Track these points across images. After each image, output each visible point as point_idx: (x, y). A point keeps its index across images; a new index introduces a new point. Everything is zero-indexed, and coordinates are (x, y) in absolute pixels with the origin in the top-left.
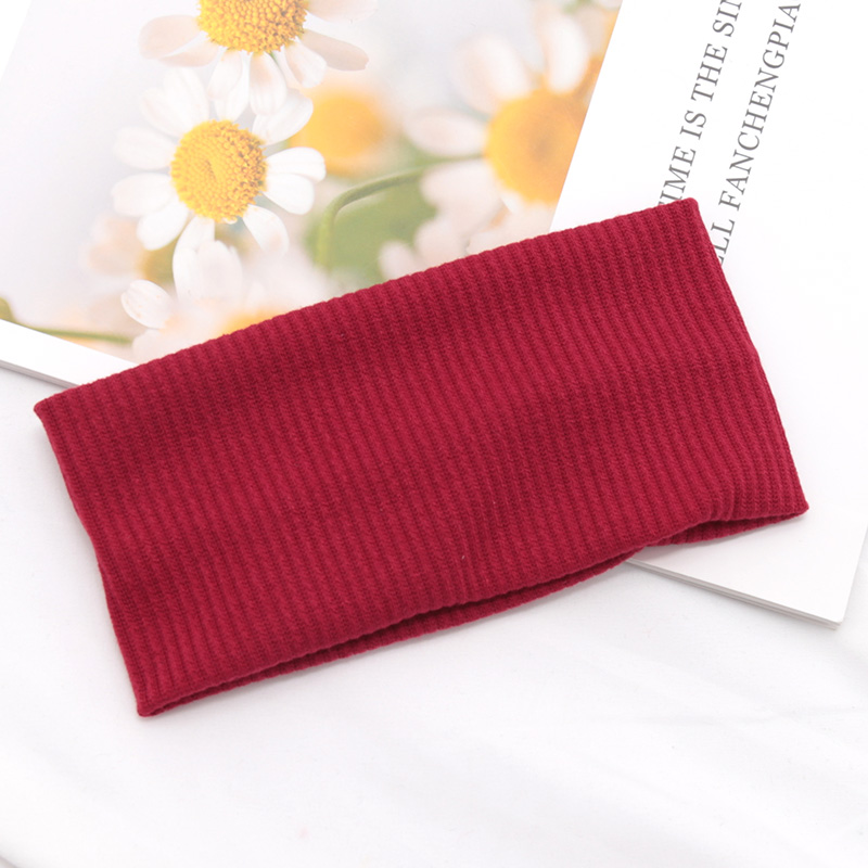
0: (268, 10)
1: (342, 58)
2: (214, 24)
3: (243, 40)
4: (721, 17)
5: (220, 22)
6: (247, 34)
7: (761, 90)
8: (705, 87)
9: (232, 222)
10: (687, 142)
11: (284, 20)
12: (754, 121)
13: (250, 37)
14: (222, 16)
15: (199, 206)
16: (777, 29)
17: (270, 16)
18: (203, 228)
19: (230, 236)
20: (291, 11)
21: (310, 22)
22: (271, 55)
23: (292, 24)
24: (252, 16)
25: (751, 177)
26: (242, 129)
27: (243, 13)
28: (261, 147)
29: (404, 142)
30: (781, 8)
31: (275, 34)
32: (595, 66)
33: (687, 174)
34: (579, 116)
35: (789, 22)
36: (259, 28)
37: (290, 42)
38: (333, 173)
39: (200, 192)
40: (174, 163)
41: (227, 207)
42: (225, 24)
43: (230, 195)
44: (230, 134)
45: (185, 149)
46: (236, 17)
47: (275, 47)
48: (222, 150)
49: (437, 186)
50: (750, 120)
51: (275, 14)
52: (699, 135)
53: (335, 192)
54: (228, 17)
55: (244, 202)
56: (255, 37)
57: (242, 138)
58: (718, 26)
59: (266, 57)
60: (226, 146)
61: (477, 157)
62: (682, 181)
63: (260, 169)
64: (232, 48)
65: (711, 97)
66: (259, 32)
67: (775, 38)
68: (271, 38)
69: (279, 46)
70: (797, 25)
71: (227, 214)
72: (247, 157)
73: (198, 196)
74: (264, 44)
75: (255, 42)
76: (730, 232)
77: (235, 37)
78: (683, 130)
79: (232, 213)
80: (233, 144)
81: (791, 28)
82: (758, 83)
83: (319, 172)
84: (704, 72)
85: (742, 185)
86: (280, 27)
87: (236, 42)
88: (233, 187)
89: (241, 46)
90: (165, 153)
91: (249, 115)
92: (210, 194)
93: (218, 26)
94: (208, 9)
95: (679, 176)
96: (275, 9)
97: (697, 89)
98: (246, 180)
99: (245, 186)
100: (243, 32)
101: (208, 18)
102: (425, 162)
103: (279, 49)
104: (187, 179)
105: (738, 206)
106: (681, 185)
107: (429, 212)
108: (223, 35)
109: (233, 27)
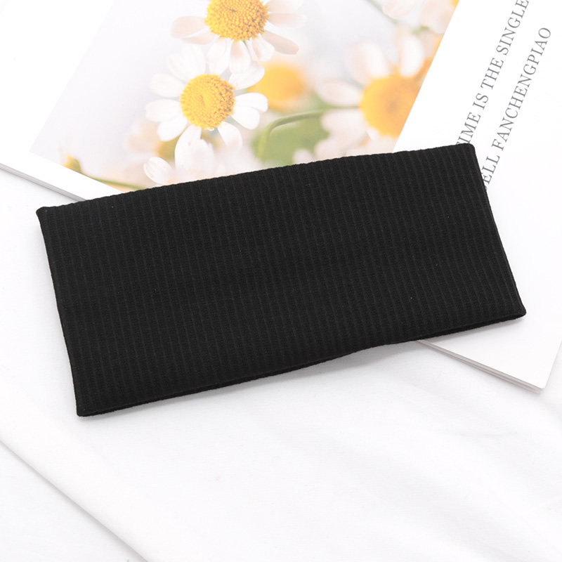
0: (245, 18)
1: (284, 47)
2: (214, 23)
3: (229, 32)
4: (501, 44)
5: (217, 22)
6: (232, 30)
7: (521, 86)
8: (489, 81)
9: (211, 130)
10: (476, 111)
11: (253, 24)
12: (516, 102)
13: (233, 32)
14: (219, 19)
15: (194, 119)
16: (533, 53)
17: (246, 21)
18: (195, 132)
19: (210, 137)
20: (258, 19)
21: (268, 26)
22: (244, 42)
23: (258, 27)
24: (235, 20)
25: (511, 133)
26: (223, 80)
27: (231, 18)
28: (232, 91)
29: (314, 95)
30: (536, 42)
31: (248, 31)
32: (427, 64)
33: (475, 128)
34: (416, 90)
35: (541, 51)
36: (239, 27)
37: (255, 36)
38: (272, 108)
39: (195, 112)
40: (183, 95)
41: (210, 121)
42: (220, 23)
43: (212, 115)
44: (216, 82)
45: (190, 88)
46: (227, 20)
47: (247, 38)
48: (210, 91)
49: (330, 121)
50: (513, 101)
51: (249, 20)
52: (483, 107)
53: (272, 119)
54: (222, 19)
55: (219, 119)
56: (236, 32)
57: (222, 85)
58: (500, 49)
59: (241, 42)
60: (213, 88)
61: (355, 107)
62: (472, 132)
63: (231, 103)
64: (223, 36)
65: (492, 87)
66: (239, 29)
67: (531, 58)
68: (245, 33)
69: (249, 37)
70: (544, 52)
71: (209, 125)
72: (224, 95)
73: (193, 114)
74: (241, 35)
75: (236, 34)
76: (497, 162)
77: (225, 30)
78: (474, 104)
79: (212, 125)
80: (217, 87)
81: (541, 54)
82: (519, 82)
83: (265, 108)
84: (489, 73)
85: (506, 137)
86: (251, 27)
87: (225, 33)
88: (214, 111)
89: (228, 36)
90: (178, 89)
91: (228, 73)
92: (201, 113)
93: (216, 24)
94: (211, 15)
95: (470, 129)
96: (249, 18)
97: (485, 82)
98: (222, 108)
99: (221, 111)
100: (229, 28)
101: (211, 19)
102: (325, 107)
103: (249, 39)
104: (189, 104)
105: (502, 149)
106: (471, 134)
107: (324, 135)
108: (218, 29)
109: (224, 25)
